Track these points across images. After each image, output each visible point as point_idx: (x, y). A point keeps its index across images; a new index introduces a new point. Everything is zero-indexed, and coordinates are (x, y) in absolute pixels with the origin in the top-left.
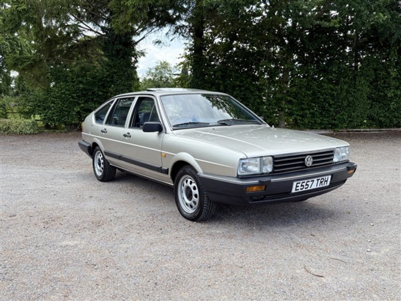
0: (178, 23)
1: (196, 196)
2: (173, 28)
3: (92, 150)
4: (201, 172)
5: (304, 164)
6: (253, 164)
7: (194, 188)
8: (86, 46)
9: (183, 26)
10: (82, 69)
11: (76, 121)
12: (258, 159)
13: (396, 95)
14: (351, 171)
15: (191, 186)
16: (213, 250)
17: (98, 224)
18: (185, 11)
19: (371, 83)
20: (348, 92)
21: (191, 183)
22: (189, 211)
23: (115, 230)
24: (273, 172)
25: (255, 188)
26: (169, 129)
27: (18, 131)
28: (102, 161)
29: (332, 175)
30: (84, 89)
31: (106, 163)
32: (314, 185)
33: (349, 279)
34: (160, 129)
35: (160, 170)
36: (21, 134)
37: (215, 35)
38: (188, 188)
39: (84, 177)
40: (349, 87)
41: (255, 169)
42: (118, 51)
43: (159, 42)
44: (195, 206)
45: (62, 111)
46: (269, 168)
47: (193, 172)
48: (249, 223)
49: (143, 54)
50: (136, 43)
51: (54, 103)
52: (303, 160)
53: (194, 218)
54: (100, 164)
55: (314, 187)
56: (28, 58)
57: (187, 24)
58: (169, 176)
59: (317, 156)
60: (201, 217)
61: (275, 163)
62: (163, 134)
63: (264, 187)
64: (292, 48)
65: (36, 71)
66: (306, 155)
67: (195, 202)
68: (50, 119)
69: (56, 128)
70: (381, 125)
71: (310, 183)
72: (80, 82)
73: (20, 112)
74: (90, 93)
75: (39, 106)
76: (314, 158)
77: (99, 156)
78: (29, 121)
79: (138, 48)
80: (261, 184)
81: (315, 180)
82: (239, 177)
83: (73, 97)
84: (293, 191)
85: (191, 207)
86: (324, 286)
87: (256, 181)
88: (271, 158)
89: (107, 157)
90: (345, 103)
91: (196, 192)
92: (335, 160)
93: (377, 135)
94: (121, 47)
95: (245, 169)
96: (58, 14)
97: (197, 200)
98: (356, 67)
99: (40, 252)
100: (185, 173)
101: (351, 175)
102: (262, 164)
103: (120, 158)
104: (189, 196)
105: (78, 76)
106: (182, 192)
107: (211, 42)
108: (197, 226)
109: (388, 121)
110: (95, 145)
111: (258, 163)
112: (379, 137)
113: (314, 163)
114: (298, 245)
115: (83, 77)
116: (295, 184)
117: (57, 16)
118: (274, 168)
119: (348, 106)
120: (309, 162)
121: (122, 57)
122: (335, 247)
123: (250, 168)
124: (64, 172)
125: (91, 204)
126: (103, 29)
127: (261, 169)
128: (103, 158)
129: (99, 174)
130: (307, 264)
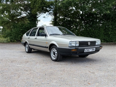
0: (50, 12)
1: (56, 54)
2: (49, 13)
3: (25, 44)
4: (58, 46)
5: (88, 44)
6: (73, 43)
7: (56, 52)
8: (23, 18)
9: (51, 13)
10: (22, 24)
11: (19, 39)
12: (75, 42)
13: (111, 33)
14: (101, 48)
15: (55, 51)
16: (62, 68)
17: (27, 62)
18: (52, 8)
19: (104, 30)
20: (98, 32)
21: (55, 50)
22: (54, 58)
23: (33, 63)
24: (79, 46)
25: (74, 50)
26: (48, 35)
27: (2, 42)
28: (28, 47)
29: (96, 48)
30: (22, 30)
31: (29, 47)
32: (91, 50)
33: (102, 73)
34: (46, 35)
35: (46, 47)
36: (3, 43)
37: (60, 16)
38: (54, 52)
39: (22, 52)
40: (98, 31)
41: (74, 45)
42: (32, 19)
43: (45, 17)
44: (56, 57)
45: (15, 36)
46: (78, 45)
47: (55, 47)
48: (72, 62)
49: (40, 21)
50: (38, 17)
51: (13, 34)
52: (88, 43)
53: (55, 61)
54: (27, 48)
55: (91, 51)
56: (6, 21)
57: (52, 12)
58: (48, 49)
59: (91, 42)
60: (58, 60)
61: (79, 43)
62: (47, 37)
63: (76, 50)
64: (82, 19)
65: (8, 25)
66: (88, 42)
67: (56, 56)
68: (12, 39)
69: (13, 41)
70: (107, 42)
71: (89, 50)
72: (21, 28)
73: (3, 37)
74: (24, 31)
75: (9, 35)
76: (91, 43)
77: (27, 46)
78: (6, 39)
79: (38, 19)
80: (76, 49)
81: (91, 49)
82: (69, 47)
83: (19, 32)
84: (85, 52)
85: (55, 57)
86: (95, 75)
87: (74, 48)
88: (78, 42)
89: (29, 46)
90: (97, 35)
91: (56, 53)
92: (96, 44)
93: (106, 44)
94: (33, 18)
95: (71, 45)
96: (16, 9)
97: (56, 55)
98: (100, 25)
99: (10, 68)
100: (53, 47)
101: (101, 49)
102: (76, 43)
103: (34, 45)
104: (54, 54)
105: (21, 26)
106: (52, 53)
107: (59, 18)
108: (56, 63)
109: (109, 40)
110: (26, 42)
111: (75, 43)
112: (107, 45)
113: (90, 44)
114: (87, 67)
115: (22, 27)
116: (85, 49)
117: (15, 9)
118: (79, 45)
119: (98, 36)
120: (89, 44)
121: (34, 21)
122: (97, 67)
123: (72, 44)
124: (16, 51)
125: (25, 58)
126: (28, 13)
127: (75, 45)
128: (28, 46)
129: (27, 51)
130: (90, 71)
